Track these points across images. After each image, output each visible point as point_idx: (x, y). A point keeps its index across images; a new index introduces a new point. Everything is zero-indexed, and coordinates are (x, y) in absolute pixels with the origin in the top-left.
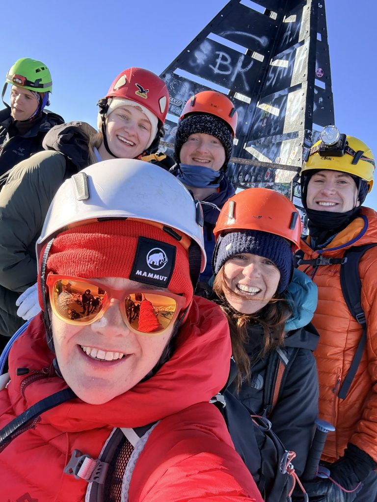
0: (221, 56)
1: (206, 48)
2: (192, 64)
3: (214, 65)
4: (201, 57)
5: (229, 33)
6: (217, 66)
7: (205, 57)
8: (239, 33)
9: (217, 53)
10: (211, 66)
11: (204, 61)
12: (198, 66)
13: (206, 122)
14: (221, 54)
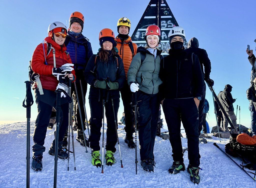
0: (143, 34)
1: (138, 33)
2: (135, 39)
3: (142, 36)
4: (137, 36)
5: (143, 27)
6: (143, 36)
7: (139, 36)
8: (146, 26)
9: (142, 33)
10: (141, 37)
11: (139, 37)
12: (137, 39)
13: (77, 20)
14: (143, 33)
